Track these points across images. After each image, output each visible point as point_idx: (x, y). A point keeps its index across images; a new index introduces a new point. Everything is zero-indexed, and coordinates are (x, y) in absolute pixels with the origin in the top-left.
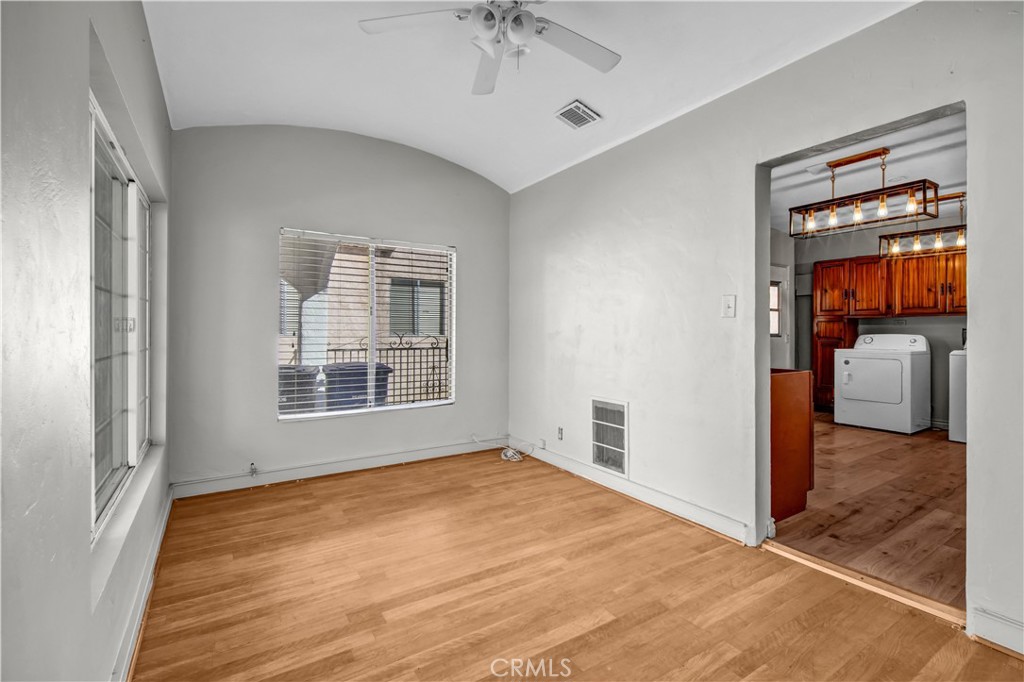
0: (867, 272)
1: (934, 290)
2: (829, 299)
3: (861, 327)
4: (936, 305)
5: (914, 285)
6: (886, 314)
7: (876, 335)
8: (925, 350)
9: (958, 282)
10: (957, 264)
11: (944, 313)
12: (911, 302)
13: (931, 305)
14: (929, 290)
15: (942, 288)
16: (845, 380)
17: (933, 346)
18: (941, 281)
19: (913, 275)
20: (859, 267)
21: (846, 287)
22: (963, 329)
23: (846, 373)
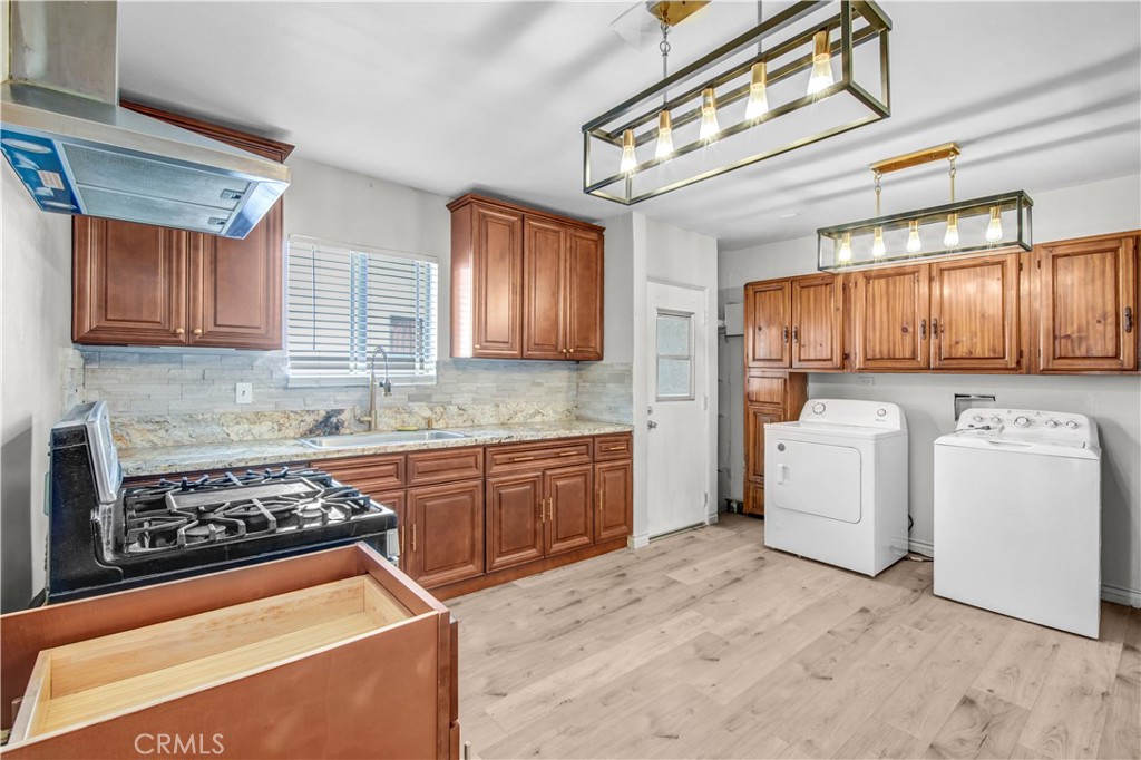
0: (815, 299)
1: (911, 329)
2: (765, 342)
3: (812, 387)
4: (913, 358)
5: (881, 322)
6: (843, 367)
7: (830, 401)
8: (899, 428)
9: (947, 317)
10: (946, 291)
11: (928, 368)
12: (877, 349)
13: (908, 355)
14: (905, 330)
15: (924, 326)
16: (779, 477)
17: (909, 420)
18: (921, 316)
19: (880, 306)
20: (805, 291)
21: (787, 324)
22: (956, 396)
23: (781, 465)
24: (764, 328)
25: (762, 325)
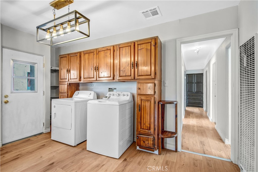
2: (63, 73)
3: (81, 87)
5: (87, 67)
6: (80, 81)
9: (100, 65)
10: (100, 57)
11: (96, 80)
12: (86, 75)
13: (92, 76)
14: (92, 69)
15: (95, 68)
16: (54, 116)
18: (95, 65)
19: (87, 62)
20: (71, 58)
22: (109, 89)
23: (54, 113)
24: (63, 69)
25: (62, 68)
